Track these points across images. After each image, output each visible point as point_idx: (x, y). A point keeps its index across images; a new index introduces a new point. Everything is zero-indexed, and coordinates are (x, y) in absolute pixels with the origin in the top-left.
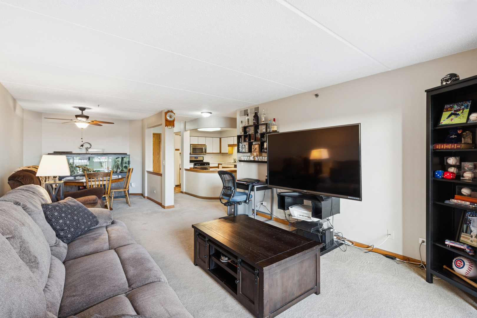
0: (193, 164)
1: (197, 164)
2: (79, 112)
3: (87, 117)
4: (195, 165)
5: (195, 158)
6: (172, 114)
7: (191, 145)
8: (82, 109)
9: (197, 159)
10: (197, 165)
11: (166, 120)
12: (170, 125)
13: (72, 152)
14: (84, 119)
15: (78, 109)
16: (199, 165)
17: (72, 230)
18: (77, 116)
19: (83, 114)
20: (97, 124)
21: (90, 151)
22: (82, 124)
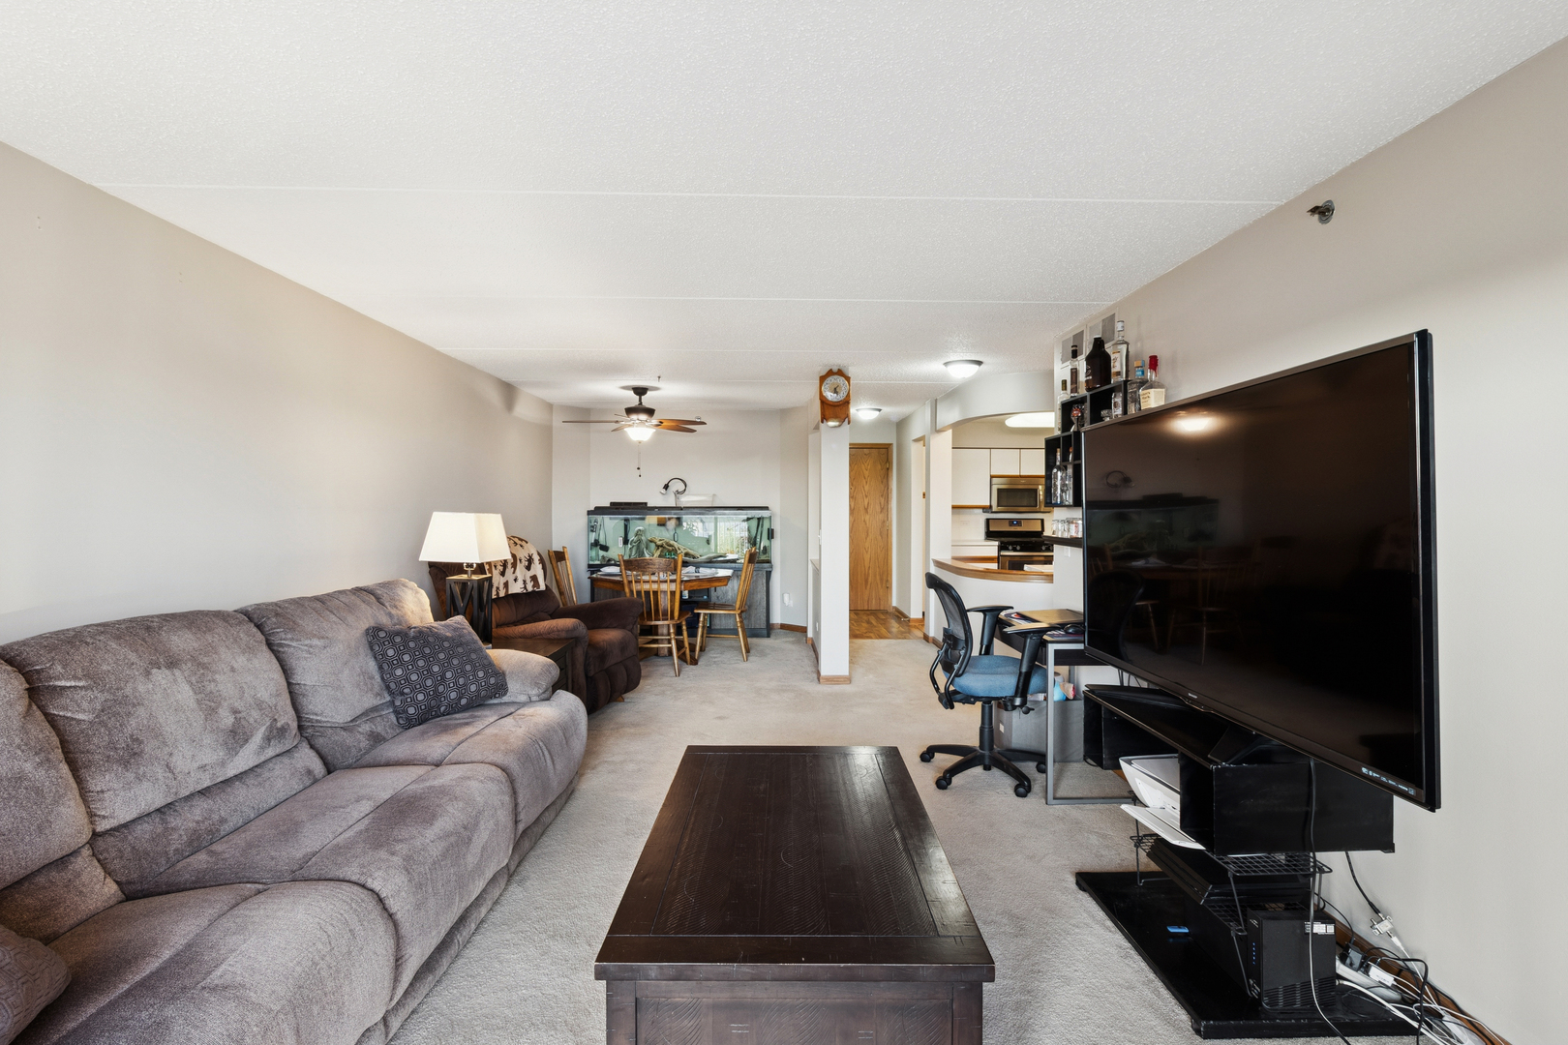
0: (997, 543)
1: (1016, 543)
2: (633, 399)
3: (650, 412)
4: (1001, 548)
5: (1011, 522)
6: (841, 380)
7: (992, 477)
8: (640, 391)
9: (1019, 529)
10: (1010, 548)
11: (824, 402)
12: (835, 417)
13: (646, 504)
14: (643, 417)
15: (632, 392)
16: (1018, 548)
17: (421, 697)
18: (630, 411)
19: (641, 403)
20: (682, 426)
21: (686, 500)
22: (640, 431)
